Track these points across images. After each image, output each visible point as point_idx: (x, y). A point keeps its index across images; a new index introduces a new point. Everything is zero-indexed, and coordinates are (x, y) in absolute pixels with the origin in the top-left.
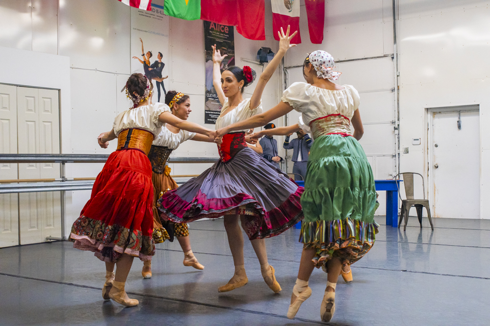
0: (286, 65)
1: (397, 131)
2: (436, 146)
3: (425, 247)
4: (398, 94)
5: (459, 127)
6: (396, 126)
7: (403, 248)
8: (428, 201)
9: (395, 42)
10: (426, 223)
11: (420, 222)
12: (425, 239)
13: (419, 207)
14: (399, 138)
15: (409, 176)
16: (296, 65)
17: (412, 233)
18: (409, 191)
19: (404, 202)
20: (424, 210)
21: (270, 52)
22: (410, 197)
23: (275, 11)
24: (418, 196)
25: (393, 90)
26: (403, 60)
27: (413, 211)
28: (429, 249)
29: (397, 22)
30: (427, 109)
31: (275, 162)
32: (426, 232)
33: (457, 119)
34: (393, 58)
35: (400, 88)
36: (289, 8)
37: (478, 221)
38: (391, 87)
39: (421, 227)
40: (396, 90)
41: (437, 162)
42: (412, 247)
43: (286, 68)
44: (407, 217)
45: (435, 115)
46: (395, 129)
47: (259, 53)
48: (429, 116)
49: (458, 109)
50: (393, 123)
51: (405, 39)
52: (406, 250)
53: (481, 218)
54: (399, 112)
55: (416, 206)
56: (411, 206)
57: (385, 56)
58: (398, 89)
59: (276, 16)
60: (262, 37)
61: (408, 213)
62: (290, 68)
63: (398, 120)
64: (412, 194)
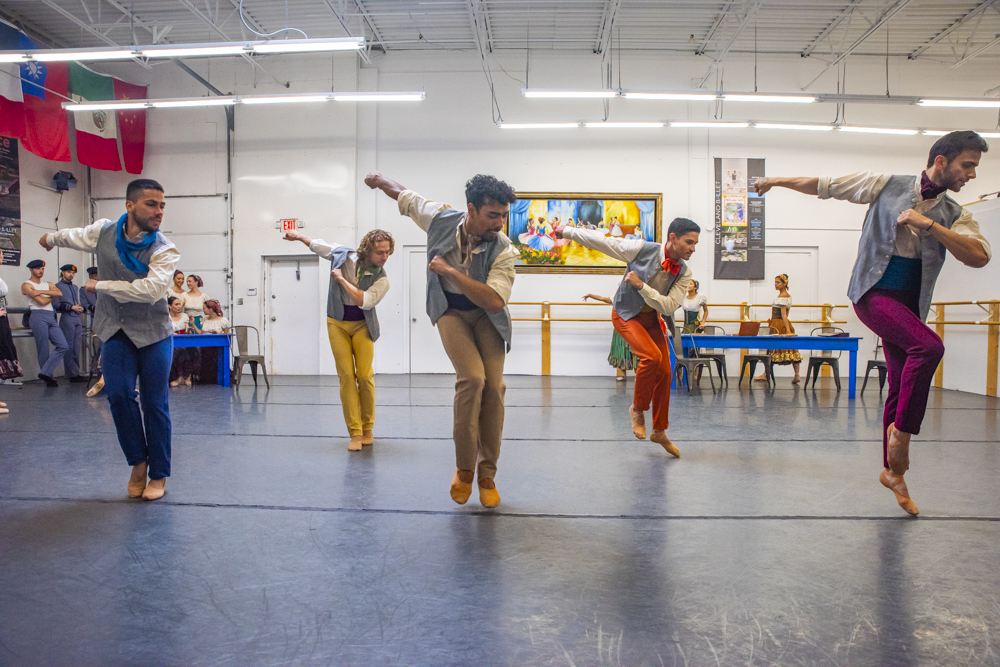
0: (94, 195)
1: (229, 280)
2: (274, 297)
3: (260, 408)
4: (232, 238)
5: (298, 277)
6: (230, 274)
7: (235, 410)
8: (263, 358)
9: (229, 180)
10: (261, 381)
11: (255, 380)
12: (261, 398)
13: (254, 364)
14: (232, 287)
15: (243, 331)
16: (107, 197)
17: (245, 392)
18: (243, 346)
19: (236, 358)
20: (259, 366)
21: (72, 178)
22: (243, 353)
23: (80, 127)
24: (252, 351)
25: (226, 234)
26: (238, 201)
27: (247, 369)
28: (264, 410)
29: (232, 159)
30: (264, 257)
31: (76, 312)
32: (262, 391)
33: (296, 269)
34: (226, 198)
35: (235, 232)
36: (100, 127)
37: (318, 377)
38: (224, 230)
39: (256, 385)
40: (229, 234)
41: (274, 315)
42: (246, 408)
43: (93, 200)
44: (240, 374)
45: (274, 264)
46: (228, 277)
47: (56, 178)
48: (266, 264)
49: (297, 258)
50: (226, 270)
51: (242, 178)
52: (238, 412)
53: (321, 373)
54: (232, 259)
55: (250, 362)
56: (244, 362)
57: (217, 195)
58: (232, 233)
59: (81, 136)
60: (66, 158)
61: (241, 370)
62: (99, 199)
63: (232, 267)
64: (246, 350)
